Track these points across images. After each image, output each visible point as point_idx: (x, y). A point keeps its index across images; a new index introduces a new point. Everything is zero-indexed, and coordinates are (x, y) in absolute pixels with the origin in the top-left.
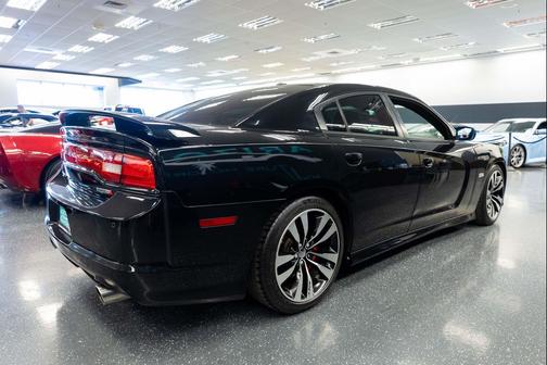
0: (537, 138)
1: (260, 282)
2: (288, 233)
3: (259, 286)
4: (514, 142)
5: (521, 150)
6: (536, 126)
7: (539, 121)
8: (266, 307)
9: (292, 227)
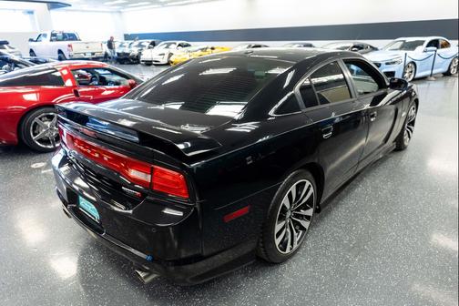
0: (425, 55)
1: (263, 247)
2: (284, 206)
3: (262, 249)
4: (408, 60)
5: (413, 66)
6: (425, 44)
7: (428, 39)
8: (264, 260)
9: (285, 201)
